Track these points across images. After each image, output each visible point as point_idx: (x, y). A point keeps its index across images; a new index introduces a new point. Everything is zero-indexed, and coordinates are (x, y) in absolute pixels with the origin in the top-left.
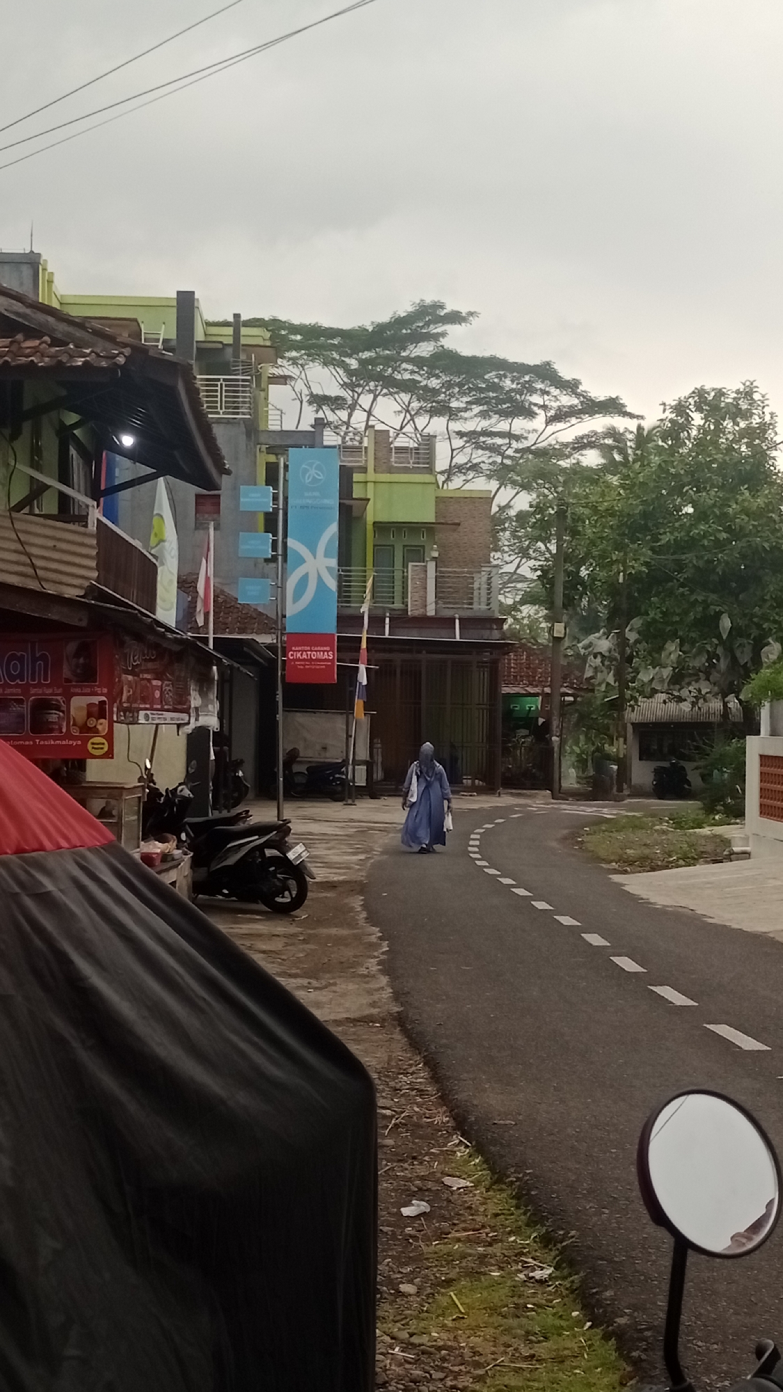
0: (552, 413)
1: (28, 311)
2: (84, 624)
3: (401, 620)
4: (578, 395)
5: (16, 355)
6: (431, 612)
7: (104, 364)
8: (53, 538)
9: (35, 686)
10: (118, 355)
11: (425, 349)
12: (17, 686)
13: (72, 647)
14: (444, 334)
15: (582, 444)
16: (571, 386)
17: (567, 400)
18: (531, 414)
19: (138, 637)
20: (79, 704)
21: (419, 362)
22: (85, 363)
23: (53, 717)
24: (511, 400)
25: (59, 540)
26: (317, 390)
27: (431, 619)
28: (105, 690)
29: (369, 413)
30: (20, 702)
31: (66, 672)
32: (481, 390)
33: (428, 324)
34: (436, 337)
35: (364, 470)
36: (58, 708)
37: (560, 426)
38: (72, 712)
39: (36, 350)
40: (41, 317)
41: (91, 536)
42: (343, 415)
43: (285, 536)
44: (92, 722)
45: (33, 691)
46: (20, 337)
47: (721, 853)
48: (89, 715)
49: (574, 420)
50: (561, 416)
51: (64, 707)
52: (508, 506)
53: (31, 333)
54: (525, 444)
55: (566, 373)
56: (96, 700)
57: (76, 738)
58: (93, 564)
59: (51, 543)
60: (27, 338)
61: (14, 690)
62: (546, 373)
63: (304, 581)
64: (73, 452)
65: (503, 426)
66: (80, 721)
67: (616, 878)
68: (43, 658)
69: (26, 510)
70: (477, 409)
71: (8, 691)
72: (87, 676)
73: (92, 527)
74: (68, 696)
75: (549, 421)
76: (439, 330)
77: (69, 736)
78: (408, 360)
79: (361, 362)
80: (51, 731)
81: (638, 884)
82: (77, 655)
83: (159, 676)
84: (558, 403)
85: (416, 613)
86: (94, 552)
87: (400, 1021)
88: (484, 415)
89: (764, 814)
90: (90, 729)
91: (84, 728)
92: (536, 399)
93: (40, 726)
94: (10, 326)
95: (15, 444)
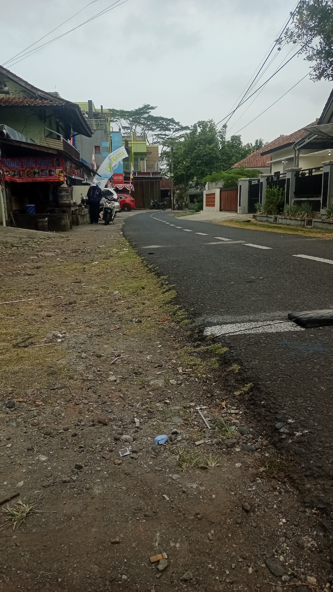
0: (174, 130)
1: (45, 95)
2: (56, 153)
3: (140, 173)
4: (179, 126)
5: (43, 104)
6: (146, 171)
7: (60, 105)
10: (63, 103)
11: (146, 115)
12: (45, 167)
13: (55, 159)
14: (150, 112)
15: (181, 137)
16: (178, 124)
17: (177, 127)
18: (169, 130)
20: (58, 171)
21: (144, 118)
22: (56, 105)
23: (53, 173)
24: (165, 127)
25: (55, 143)
26: (123, 125)
27: (146, 173)
28: (62, 168)
30: (46, 170)
31: (55, 164)
32: (159, 125)
33: (146, 110)
34: (148, 113)
35: (131, 141)
36: (53, 171)
37: (177, 132)
39: (47, 103)
40: (47, 96)
41: (62, 142)
42: (129, 131)
44: (60, 174)
45: (49, 168)
46: (43, 100)
48: (60, 173)
49: (179, 131)
50: (177, 130)
51: (55, 171)
53: (46, 99)
54: (169, 137)
55: (176, 121)
56: (61, 170)
57: (57, 177)
60: (45, 100)
62: (172, 121)
65: (164, 133)
66: (58, 174)
67: (177, 218)
68: (50, 161)
69: (49, 137)
70: (158, 129)
71: (44, 168)
72: (59, 165)
74: (55, 169)
75: (174, 132)
76: (149, 111)
78: (142, 118)
79: (132, 118)
80: (53, 176)
82: (56, 161)
83: (76, 170)
84: (175, 128)
85: (142, 172)
88: (160, 131)
89: (206, 206)
90: (60, 175)
91: (59, 175)
92: (171, 127)
93: (50, 175)
94: (41, 98)
95: (45, 123)
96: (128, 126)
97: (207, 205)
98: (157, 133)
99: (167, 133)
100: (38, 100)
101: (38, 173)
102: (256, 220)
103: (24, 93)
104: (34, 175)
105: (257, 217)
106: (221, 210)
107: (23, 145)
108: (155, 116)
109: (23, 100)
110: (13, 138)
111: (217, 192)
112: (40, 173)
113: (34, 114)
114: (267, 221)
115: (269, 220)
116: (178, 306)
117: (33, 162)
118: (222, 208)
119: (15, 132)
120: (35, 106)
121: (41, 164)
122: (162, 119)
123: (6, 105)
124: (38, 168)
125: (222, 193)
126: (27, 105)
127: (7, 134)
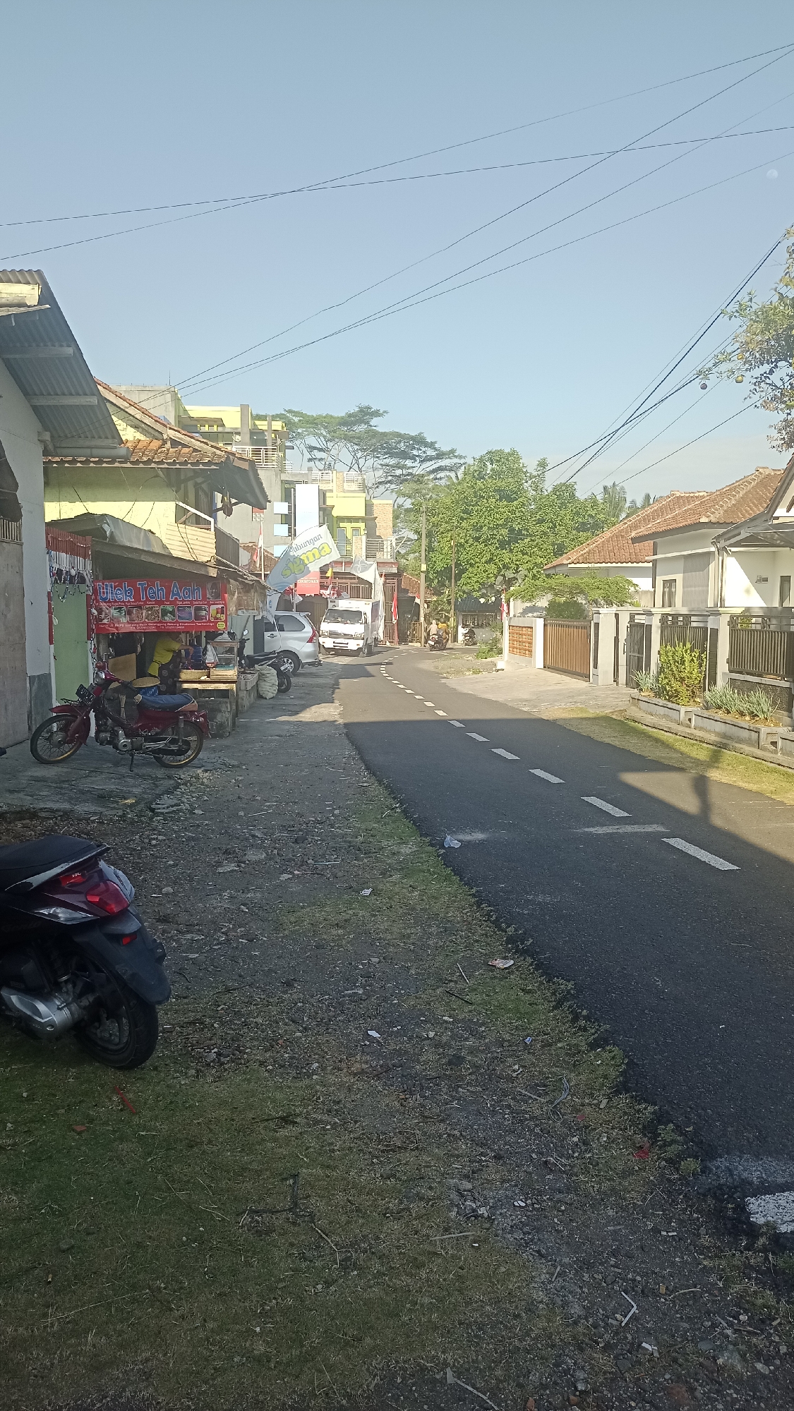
0: (423, 458)
4: (435, 449)
7: (217, 461)
8: (196, 536)
9: (195, 601)
11: (363, 428)
12: (187, 601)
13: (209, 585)
14: (371, 422)
16: (432, 445)
17: (430, 452)
18: (413, 458)
20: (213, 608)
23: (203, 613)
25: (199, 536)
28: (223, 603)
30: (190, 607)
31: (208, 595)
33: (363, 417)
35: (332, 491)
36: (205, 610)
37: (429, 463)
38: (211, 611)
39: (187, 455)
40: (188, 439)
43: (295, 526)
44: (219, 615)
45: (194, 603)
46: (180, 448)
47: (490, 669)
48: (217, 613)
49: (433, 462)
50: (427, 459)
51: (208, 609)
53: (184, 446)
55: (430, 440)
56: (220, 606)
57: (212, 622)
58: (214, 547)
60: (183, 448)
64: (200, 493)
66: (214, 615)
67: (443, 681)
68: (198, 589)
73: (212, 531)
74: (209, 605)
75: (421, 462)
76: (369, 420)
77: (209, 621)
80: (203, 619)
81: (454, 683)
82: (212, 588)
84: (425, 454)
86: (214, 541)
90: (218, 618)
91: (216, 618)
92: (415, 452)
93: (198, 617)
94: (175, 443)
95: (177, 493)
97: (511, 650)
99: (409, 463)
100: (168, 447)
101: (171, 613)
102: (640, 710)
103: (135, 430)
104: (163, 616)
105: (641, 702)
106: (546, 668)
107: (143, 558)
108: (381, 431)
110: (122, 542)
111: (537, 625)
112: (177, 613)
113: (156, 476)
114: (665, 716)
115: (670, 715)
116: (650, 1109)
117: (162, 589)
118: (550, 665)
121: (177, 594)
122: (399, 435)
124: (172, 603)
125: (549, 629)
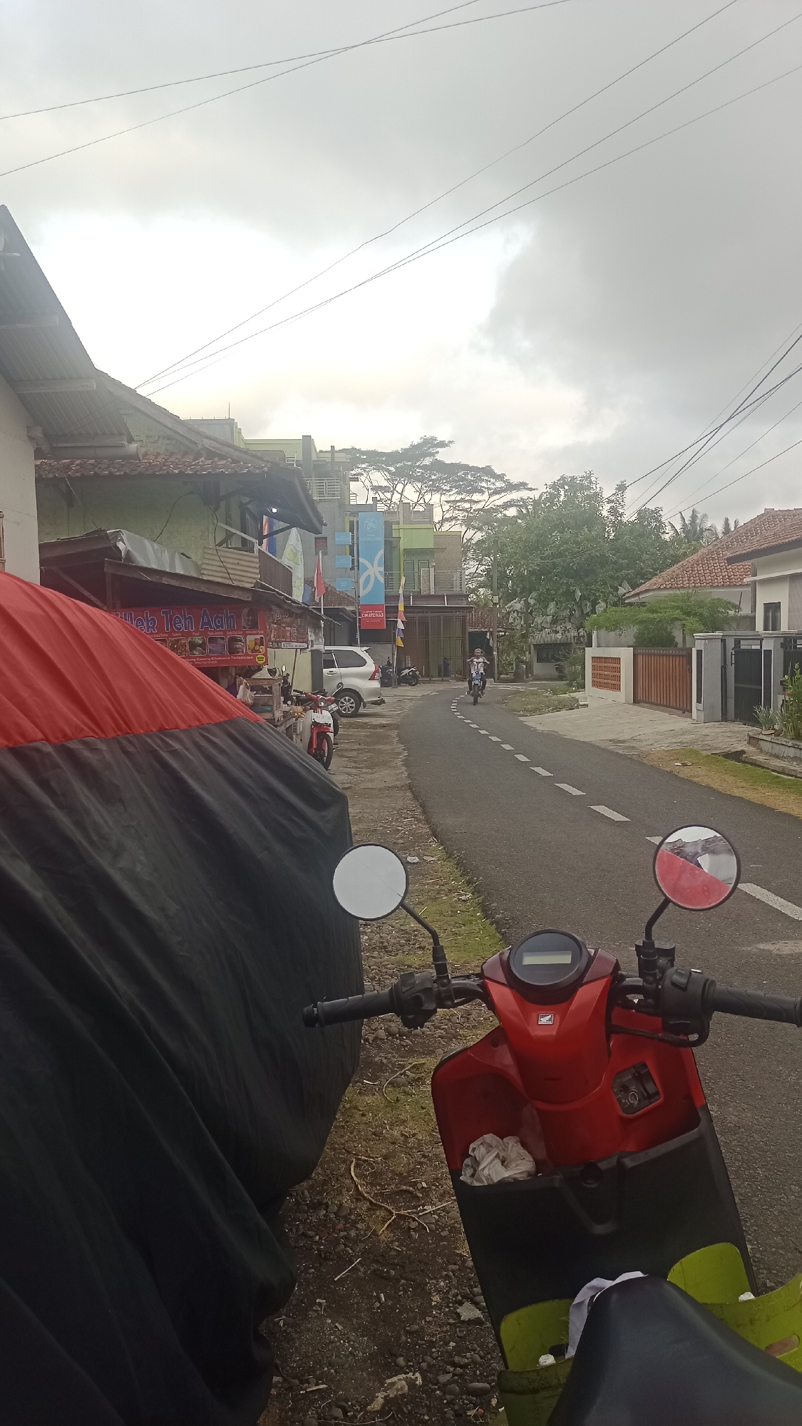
0: (492, 491)
1: (220, 446)
2: (250, 599)
3: (418, 596)
4: (504, 482)
5: (213, 468)
6: (432, 593)
7: (257, 471)
8: (236, 559)
9: (229, 631)
10: (264, 467)
11: (427, 461)
12: (221, 631)
13: (245, 611)
15: (507, 505)
16: (500, 477)
17: (499, 484)
18: (481, 492)
19: (279, 606)
20: (250, 639)
21: (425, 467)
22: (248, 471)
23: (239, 645)
24: (470, 485)
25: (240, 560)
26: (375, 484)
27: (433, 596)
28: (263, 632)
29: (401, 494)
30: (222, 638)
31: (243, 624)
32: (456, 481)
33: (429, 448)
34: (433, 455)
35: (398, 523)
36: (241, 641)
37: (497, 497)
38: (248, 643)
39: (224, 466)
40: (226, 449)
41: (256, 557)
42: (388, 495)
43: (358, 557)
44: (257, 648)
45: (228, 633)
46: (216, 459)
47: (572, 705)
48: (256, 644)
49: (503, 494)
50: (496, 492)
51: (243, 640)
52: (471, 539)
53: (222, 457)
54: (480, 506)
55: (498, 472)
56: (258, 637)
57: (250, 656)
58: (258, 571)
59: (236, 562)
60: (220, 460)
61: (219, 633)
62: (488, 471)
63: (368, 578)
64: (247, 516)
65: (468, 498)
66: (252, 647)
67: (521, 719)
68: (232, 617)
69: (224, 545)
70: (455, 491)
71: (216, 633)
72: (254, 626)
73: (256, 554)
74: (245, 635)
75: (490, 495)
77: (247, 655)
78: (419, 467)
79: (396, 468)
80: (238, 652)
81: (533, 721)
83: (290, 625)
84: (495, 487)
85: (425, 593)
86: (258, 566)
87: (410, 787)
88: (458, 493)
89: (593, 685)
90: (256, 651)
91: (254, 650)
92: (483, 484)
94: (211, 454)
95: (217, 513)
96: (385, 484)
97: (595, 684)
98: (452, 498)
99: (476, 497)
100: (203, 459)
101: (200, 645)
102: (762, 751)
103: (168, 442)
104: (191, 650)
105: (761, 742)
106: (636, 701)
108: (448, 462)
109: (166, 461)
110: (141, 562)
111: (625, 655)
112: (209, 646)
113: (191, 493)
114: (796, 759)
117: (190, 618)
118: (640, 696)
119: (147, 543)
120: (195, 475)
121: (208, 623)
122: (466, 468)
123: (125, 473)
124: (202, 634)
125: (640, 658)
126: (176, 471)
127: (128, 552)
